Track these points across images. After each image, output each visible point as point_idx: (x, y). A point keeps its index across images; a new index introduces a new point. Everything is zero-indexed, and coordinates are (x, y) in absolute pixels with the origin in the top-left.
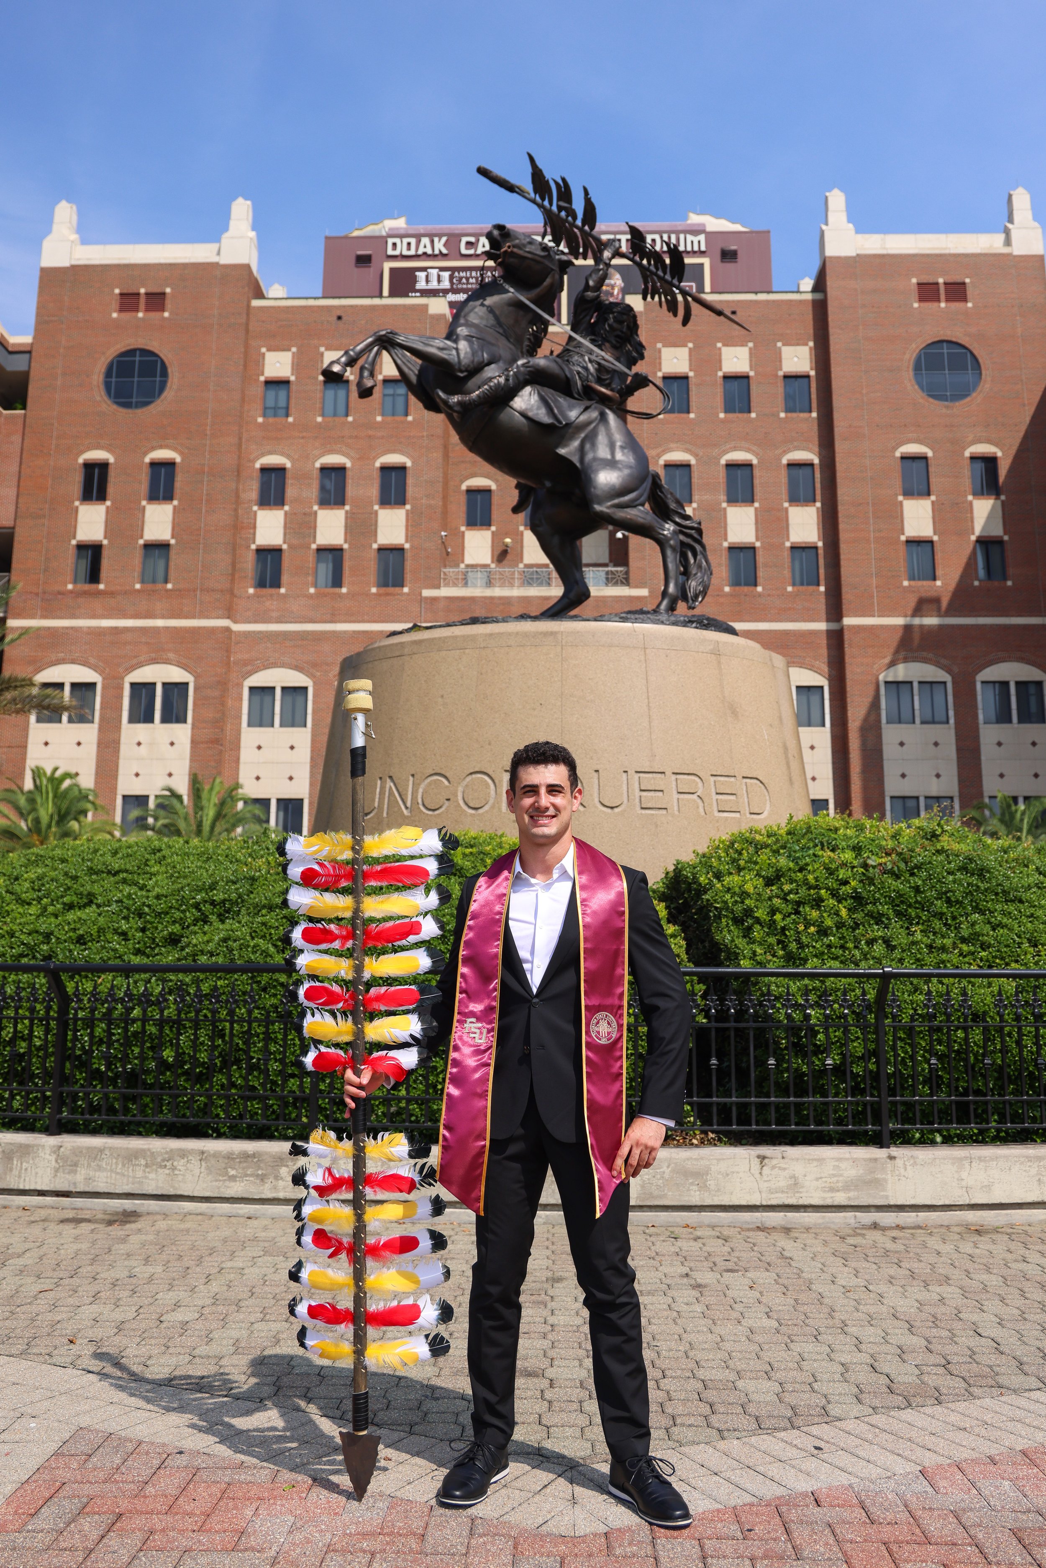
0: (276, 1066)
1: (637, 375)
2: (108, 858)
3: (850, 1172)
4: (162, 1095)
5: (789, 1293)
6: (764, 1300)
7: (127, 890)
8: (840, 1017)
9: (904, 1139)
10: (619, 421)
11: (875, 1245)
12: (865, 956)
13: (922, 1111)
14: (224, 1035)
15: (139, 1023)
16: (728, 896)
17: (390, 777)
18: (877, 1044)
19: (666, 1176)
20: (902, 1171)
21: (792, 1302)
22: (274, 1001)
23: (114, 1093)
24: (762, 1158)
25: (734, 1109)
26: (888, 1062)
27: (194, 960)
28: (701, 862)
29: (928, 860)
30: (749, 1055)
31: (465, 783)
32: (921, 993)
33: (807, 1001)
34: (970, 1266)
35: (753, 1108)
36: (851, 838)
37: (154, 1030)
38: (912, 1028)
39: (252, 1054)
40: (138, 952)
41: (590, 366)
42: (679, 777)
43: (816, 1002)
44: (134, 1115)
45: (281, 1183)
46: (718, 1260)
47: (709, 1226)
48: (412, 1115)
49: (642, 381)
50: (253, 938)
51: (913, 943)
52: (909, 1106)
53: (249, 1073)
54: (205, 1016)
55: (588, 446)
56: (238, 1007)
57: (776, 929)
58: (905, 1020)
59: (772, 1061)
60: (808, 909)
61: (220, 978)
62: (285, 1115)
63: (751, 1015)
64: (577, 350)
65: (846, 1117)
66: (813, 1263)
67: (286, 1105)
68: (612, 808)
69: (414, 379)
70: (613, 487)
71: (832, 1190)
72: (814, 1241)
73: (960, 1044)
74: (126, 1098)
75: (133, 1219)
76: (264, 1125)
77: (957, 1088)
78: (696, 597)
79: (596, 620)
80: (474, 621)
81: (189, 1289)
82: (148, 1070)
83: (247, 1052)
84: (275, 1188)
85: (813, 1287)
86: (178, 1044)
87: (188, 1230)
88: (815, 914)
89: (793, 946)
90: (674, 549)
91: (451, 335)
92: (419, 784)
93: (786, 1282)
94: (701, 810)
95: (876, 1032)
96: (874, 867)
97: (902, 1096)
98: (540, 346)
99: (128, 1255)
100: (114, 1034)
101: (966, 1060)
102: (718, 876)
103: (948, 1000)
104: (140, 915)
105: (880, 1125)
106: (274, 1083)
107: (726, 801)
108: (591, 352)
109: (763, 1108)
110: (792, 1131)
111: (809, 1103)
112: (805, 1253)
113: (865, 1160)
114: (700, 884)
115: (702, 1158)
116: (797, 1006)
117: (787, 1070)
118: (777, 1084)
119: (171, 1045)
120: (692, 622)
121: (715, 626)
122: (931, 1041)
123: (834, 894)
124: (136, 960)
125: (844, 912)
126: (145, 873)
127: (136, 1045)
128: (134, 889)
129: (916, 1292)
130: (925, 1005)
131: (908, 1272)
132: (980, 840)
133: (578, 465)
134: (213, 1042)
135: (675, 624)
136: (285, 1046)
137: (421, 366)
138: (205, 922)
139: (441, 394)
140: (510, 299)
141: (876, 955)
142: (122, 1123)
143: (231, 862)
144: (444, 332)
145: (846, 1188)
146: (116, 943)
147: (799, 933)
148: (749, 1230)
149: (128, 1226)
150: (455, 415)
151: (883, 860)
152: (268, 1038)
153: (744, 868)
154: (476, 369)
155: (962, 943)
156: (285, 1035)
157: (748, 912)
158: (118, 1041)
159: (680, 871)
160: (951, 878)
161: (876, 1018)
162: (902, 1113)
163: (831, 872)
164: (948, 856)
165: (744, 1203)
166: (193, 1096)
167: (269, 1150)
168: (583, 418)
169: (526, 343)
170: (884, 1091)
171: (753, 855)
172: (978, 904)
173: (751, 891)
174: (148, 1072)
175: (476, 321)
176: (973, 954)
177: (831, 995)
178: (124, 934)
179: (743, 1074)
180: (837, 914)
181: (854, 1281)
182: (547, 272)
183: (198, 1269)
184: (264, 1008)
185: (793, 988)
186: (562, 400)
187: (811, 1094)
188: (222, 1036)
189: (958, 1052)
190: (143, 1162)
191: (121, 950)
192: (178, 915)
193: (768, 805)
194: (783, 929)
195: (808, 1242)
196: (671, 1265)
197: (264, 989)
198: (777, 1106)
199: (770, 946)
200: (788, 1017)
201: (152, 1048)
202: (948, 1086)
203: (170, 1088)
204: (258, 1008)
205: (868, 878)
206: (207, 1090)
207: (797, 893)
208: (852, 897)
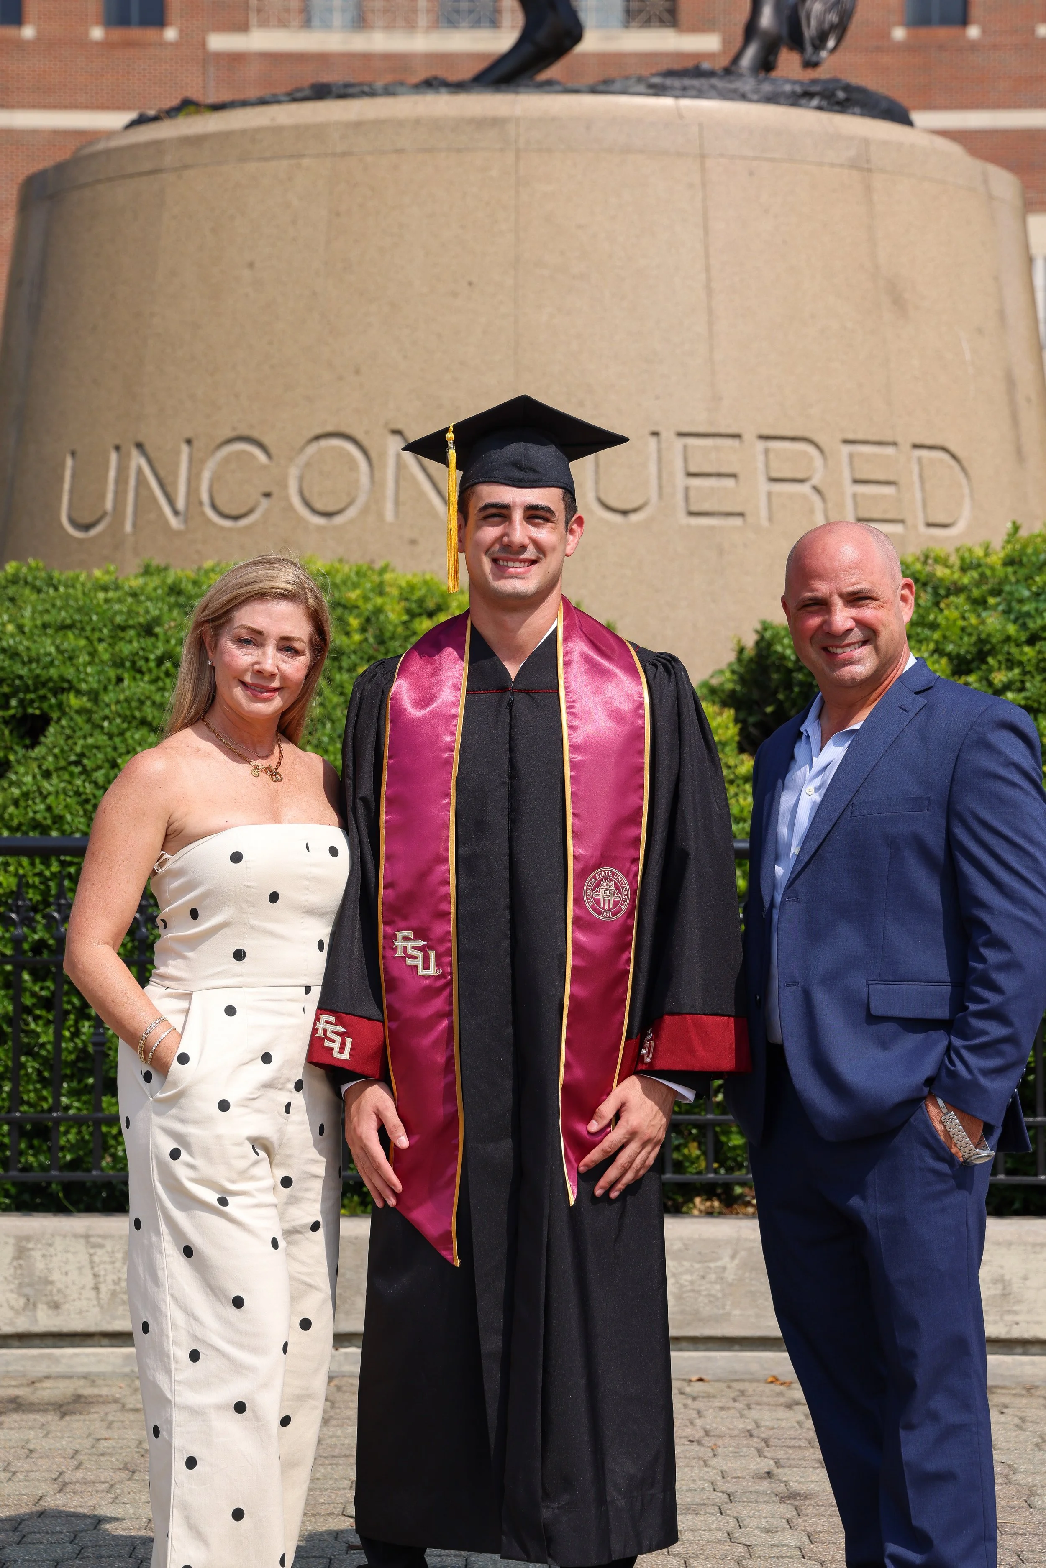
17: (139, 446)
19: (730, 1276)
31: (303, 458)
42: (772, 444)
68: (625, 513)
72: (1042, 1413)
78: (823, 38)
92: (203, 461)
94: (819, 516)
107: (875, 497)
120: (811, 95)
121: (865, 106)
135: (772, 99)
159: (770, 644)
171: (928, 611)
193: (967, 507)
196: (737, 1454)
207: (1022, 689)
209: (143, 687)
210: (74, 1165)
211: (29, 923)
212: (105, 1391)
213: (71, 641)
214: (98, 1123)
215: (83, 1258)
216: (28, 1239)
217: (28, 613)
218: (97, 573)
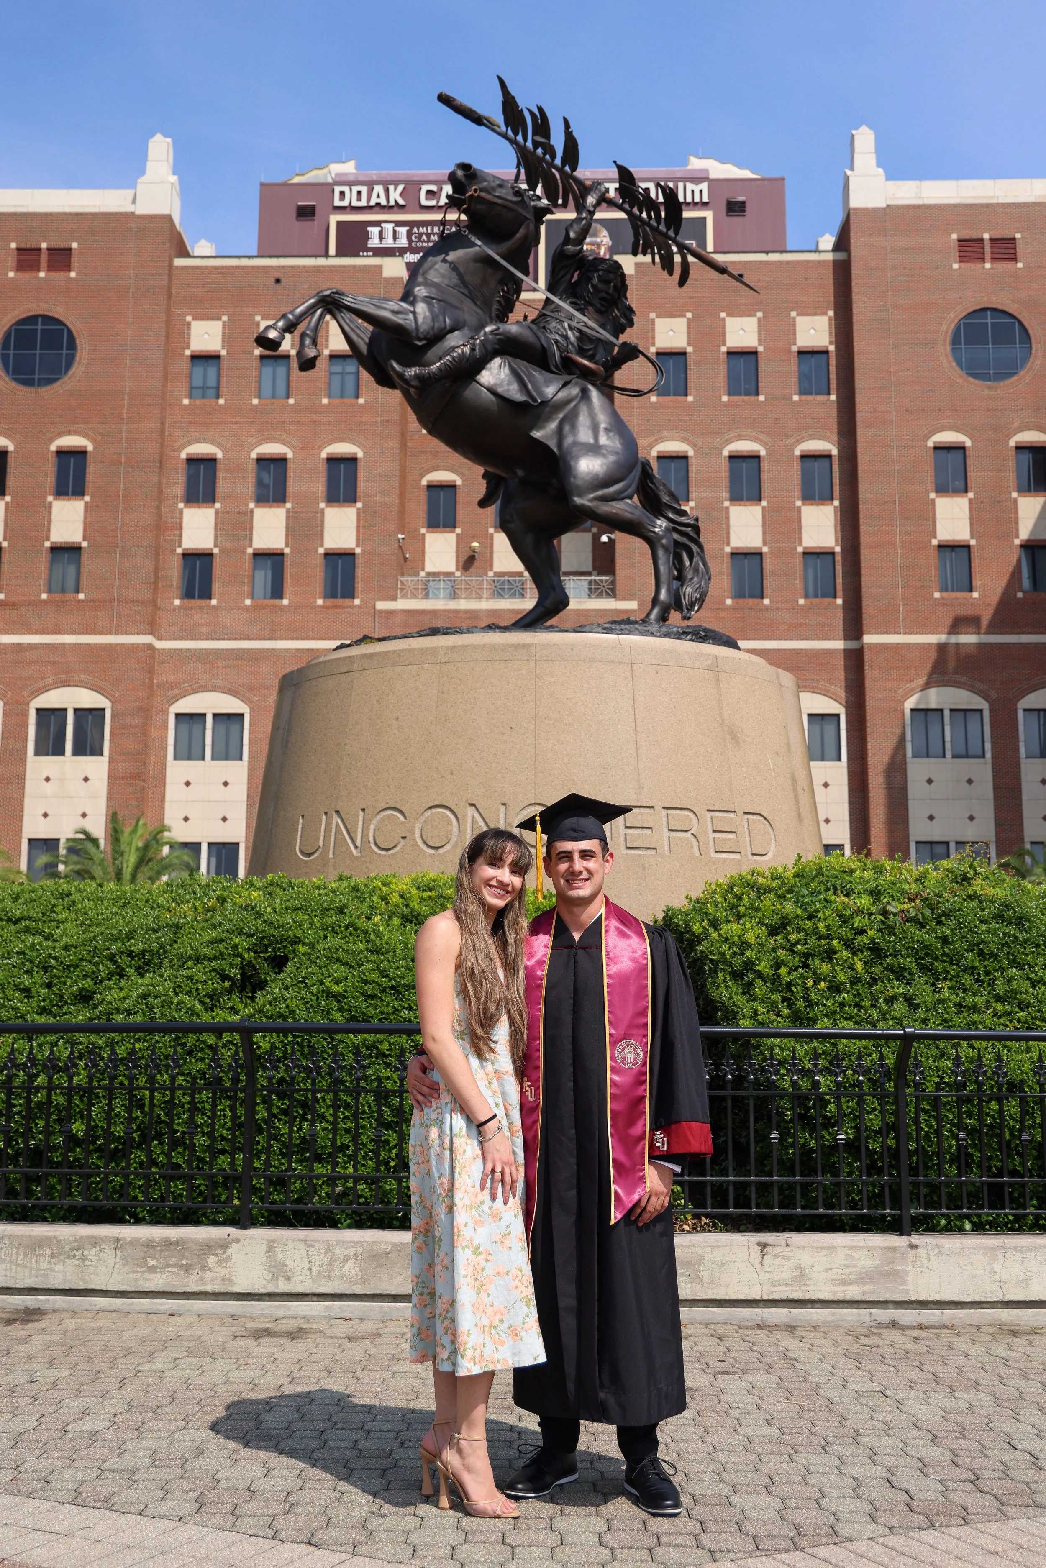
0: (204, 1141)
1: (625, 344)
2: (8, 903)
3: (865, 1262)
4: (71, 1175)
5: (793, 1398)
6: (764, 1406)
7: (30, 939)
8: (854, 1086)
9: (927, 1225)
10: (603, 398)
11: (893, 1345)
12: (883, 1016)
13: (949, 1194)
14: (144, 1105)
15: (44, 1092)
16: (725, 947)
17: (337, 812)
18: (897, 1117)
20: (925, 1261)
21: (797, 1408)
22: (201, 1066)
23: (15, 1173)
24: (763, 1246)
25: (731, 1189)
26: (909, 1137)
27: (109, 1020)
28: (694, 909)
29: (957, 906)
30: (748, 1128)
31: (423, 818)
32: (949, 1058)
33: (816, 1065)
34: (1002, 1370)
35: (753, 1189)
36: (868, 881)
37: (61, 1100)
38: (937, 1098)
39: (175, 1127)
40: (43, 1011)
41: (570, 333)
42: (669, 812)
43: (827, 1068)
44: (38, 1199)
45: (208, 1274)
46: (711, 1361)
47: (701, 1323)
48: (361, 1196)
49: (631, 352)
50: (177, 994)
51: (940, 1001)
52: (934, 1188)
53: (173, 1148)
54: (121, 1083)
55: (567, 428)
56: (159, 1072)
57: (781, 985)
58: (930, 1089)
59: (775, 1135)
60: (817, 962)
61: (138, 1040)
62: (213, 1197)
63: (750, 1082)
64: (555, 315)
65: (861, 1199)
66: (822, 1365)
67: (215, 1185)
69: (364, 348)
70: (596, 477)
71: (844, 1282)
72: (823, 1341)
73: (993, 1117)
74: (30, 1179)
75: (36, 1317)
76: (189, 1209)
77: (990, 1167)
78: (691, 605)
79: (575, 631)
80: (434, 632)
81: (99, 1394)
82: (54, 1146)
83: (170, 1125)
84: (202, 1280)
85: (821, 1392)
86: (89, 1116)
87: (100, 1329)
88: (826, 968)
89: (800, 1004)
90: (666, 549)
91: (408, 296)
92: (370, 820)
93: (789, 1386)
94: (696, 850)
95: (896, 1103)
96: (895, 914)
97: (926, 1176)
98: (511, 311)
99: (30, 1358)
100: (15, 1106)
101: (1000, 1136)
102: (715, 924)
103: (980, 1067)
104: (46, 969)
105: (900, 1209)
106: (201, 1160)
107: (724, 840)
108: (571, 318)
109: (764, 1188)
110: (797, 1215)
111: (818, 1183)
112: (813, 1354)
113: (882, 1248)
114: (694, 933)
115: (694, 1246)
116: (804, 1072)
117: (792, 1145)
118: (781, 1162)
119: (82, 1117)
120: (687, 633)
121: (714, 639)
122: (960, 1113)
123: (848, 945)
124: (41, 1020)
125: (859, 966)
126: (51, 921)
127: (40, 1118)
128: (38, 939)
129: (940, 1398)
130: (953, 1072)
131: (931, 1377)
132: (1019, 885)
133: (555, 450)
134: (130, 1113)
135: (666, 635)
136: (213, 1117)
137: (372, 333)
138: (122, 976)
139: (395, 365)
140: (477, 253)
141: (897, 1014)
142: (24, 1207)
143: (152, 908)
144: (400, 292)
145: (861, 1280)
146: (17, 1001)
147: (807, 989)
148: (747, 1328)
149: (30, 1325)
150: (412, 390)
151: (906, 906)
152: (194, 1108)
153: (744, 916)
154: (436, 337)
155: (996, 1001)
156: (214, 1106)
157: (749, 965)
158: (19, 1113)
159: (671, 918)
160: (984, 927)
161: (895, 1087)
162: (925, 1196)
163: (845, 920)
164: (981, 903)
165: (742, 1297)
166: (107, 1176)
167: (194, 1236)
168: (560, 395)
169: (496, 306)
170: (905, 1170)
171: (754, 900)
172: (1015, 957)
173: (752, 940)
174: (54, 1148)
175: (436, 280)
176: (1009, 1014)
177: (843, 1060)
178: (27, 990)
179: (741, 1151)
180: (852, 968)
181: (869, 1386)
182: (520, 221)
183: (111, 1373)
184: (189, 1074)
185: (800, 1052)
186: (538, 375)
187: (819, 1173)
188: (141, 1107)
189: (991, 1126)
190: (48, 1252)
191: (23, 1008)
192: (89, 968)
193: (773, 845)
194: (789, 984)
195: (816, 1341)
197: (190, 1053)
198: (782, 1188)
199: (774, 1004)
200: (794, 1083)
201: (59, 1121)
202: (979, 1166)
203: (80, 1167)
204: (183, 1074)
205: (888, 927)
206: (123, 1168)
207: (805, 944)
208: (870, 949)
209: (337, 941)
210: (298, 1201)
211: (277, 1068)
212: (314, 1326)
213: (301, 916)
214: (311, 1178)
215: (304, 1252)
216: (274, 1241)
217: (278, 902)
218: (315, 880)
